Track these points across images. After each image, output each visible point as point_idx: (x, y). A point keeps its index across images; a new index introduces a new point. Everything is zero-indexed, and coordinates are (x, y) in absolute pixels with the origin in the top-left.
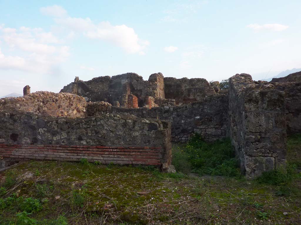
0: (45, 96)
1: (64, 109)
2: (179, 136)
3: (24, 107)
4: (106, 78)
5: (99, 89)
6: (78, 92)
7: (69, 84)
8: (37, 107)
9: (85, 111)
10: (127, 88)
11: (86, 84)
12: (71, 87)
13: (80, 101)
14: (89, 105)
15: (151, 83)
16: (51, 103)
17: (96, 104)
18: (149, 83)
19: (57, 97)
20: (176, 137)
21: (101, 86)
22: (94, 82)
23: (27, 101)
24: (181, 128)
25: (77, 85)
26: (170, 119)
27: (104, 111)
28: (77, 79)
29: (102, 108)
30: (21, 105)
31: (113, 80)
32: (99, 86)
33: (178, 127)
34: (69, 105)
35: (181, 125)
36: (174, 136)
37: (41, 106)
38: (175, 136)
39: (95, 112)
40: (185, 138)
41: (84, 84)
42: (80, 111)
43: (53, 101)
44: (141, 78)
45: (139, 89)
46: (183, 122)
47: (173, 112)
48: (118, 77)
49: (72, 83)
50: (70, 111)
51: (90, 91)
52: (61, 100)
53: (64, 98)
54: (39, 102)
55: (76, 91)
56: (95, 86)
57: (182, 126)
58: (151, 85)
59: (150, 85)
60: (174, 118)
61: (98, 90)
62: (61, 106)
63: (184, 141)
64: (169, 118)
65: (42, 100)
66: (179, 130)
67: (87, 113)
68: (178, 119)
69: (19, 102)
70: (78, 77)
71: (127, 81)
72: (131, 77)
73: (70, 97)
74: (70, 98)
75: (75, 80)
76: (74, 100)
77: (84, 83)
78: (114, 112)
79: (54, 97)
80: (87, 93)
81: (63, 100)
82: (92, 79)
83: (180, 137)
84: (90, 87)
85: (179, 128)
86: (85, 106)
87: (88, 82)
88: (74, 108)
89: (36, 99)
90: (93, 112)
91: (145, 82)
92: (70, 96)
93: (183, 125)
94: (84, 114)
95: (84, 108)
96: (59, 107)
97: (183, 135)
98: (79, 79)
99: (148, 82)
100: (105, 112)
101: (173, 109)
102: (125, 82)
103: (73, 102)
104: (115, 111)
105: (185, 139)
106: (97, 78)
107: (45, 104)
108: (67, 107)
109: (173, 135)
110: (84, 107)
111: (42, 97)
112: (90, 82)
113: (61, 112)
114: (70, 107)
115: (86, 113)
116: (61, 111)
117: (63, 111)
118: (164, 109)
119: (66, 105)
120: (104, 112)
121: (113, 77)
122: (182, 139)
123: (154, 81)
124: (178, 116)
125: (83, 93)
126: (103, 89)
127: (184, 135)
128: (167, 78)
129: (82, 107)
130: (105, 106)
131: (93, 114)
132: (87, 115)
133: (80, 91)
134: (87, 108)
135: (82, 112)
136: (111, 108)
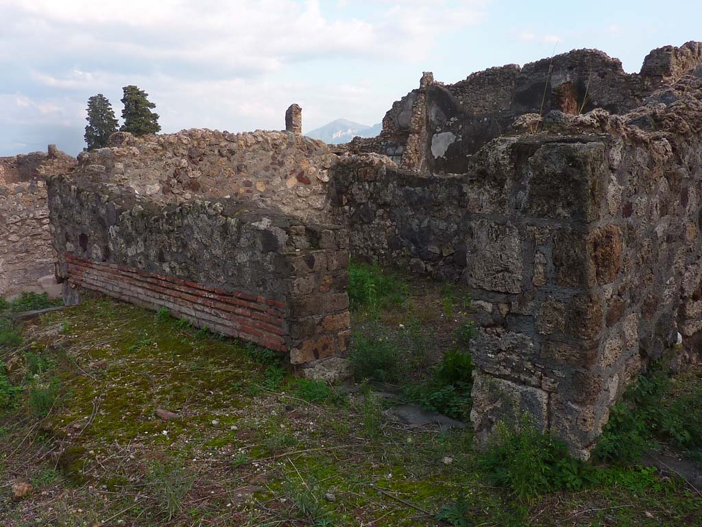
0: (195, 143)
1: (255, 174)
3: (136, 170)
4: (508, 72)
5: (484, 107)
6: (427, 117)
7: (406, 95)
8: (171, 170)
9: (326, 179)
10: (563, 103)
11: (450, 94)
13: (310, 152)
15: (648, 83)
16: (213, 159)
17: (354, 162)
18: (642, 80)
19: (235, 145)
21: (490, 97)
22: (471, 86)
23: (143, 157)
25: (427, 97)
27: (371, 181)
28: (427, 78)
29: (366, 172)
30: (127, 166)
31: (525, 76)
32: (484, 99)
34: (272, 164)
37: (183, 168)
39: (351, 183)
41: (445, 92)
42: (311, 178)
43: (221, 155)
44: (616, 65)
45: (606, 104)
48: (543, 65)
49: (413, 91)
50: (277, 181)
51: (461, 113)
52: (244, 152)
53: (256, 146)
54: (176, 158)
55: (424, 116)
56: (475, 98)
58: (647, 90)
59: (644, 90)
61: (481, 111)
62: (246, 167)
65: (185, 153)
67: (334, 185)
69: (122, 159)
70: (431, 73)
71: (568, 79)
72: (582, 64)
73: (277, 142)
74: (275, 144)
75: (422, 83)
76: (289, 151)
77: (446, 90)
78: (392, 185)
79: (223, 144)
80: (452, 119)
81: (254, 150)
82: (468, 78)
84: (461, 103)
86: (328, 166)
87: (456, 85)
88: (288, 173)
89: (170, 149)
90: (346, 184)
91: (628, 77)
92: (275, 139)
94: (324, 188)
95: (325, 171)
96: (239, 170)
98: (432, 78)
99: (640, 77)
100: (372, 183)
102: (563, 81)
103: (284, 156)
104: (395, 182)
106: (481, 73)
107: (194, 163)
108: (267, 169)
110: (325, 169)
111: (186, 145)
112: (461, 87)
113: (244, 182)
114: (275, 169)
115: (332, 186)
116: (245, 179)
117: (250, 180)
119: (263, 164)
120: (369, 182)
121: (526, 66)
123: (658, 72)
125: (441, 121)
126: (495, 107)
129: (317, 170)
130: (373, 167)
131: (347, 187)
132: (333, 191)
133: (433, 114)
134: (334, 172)
135: (316, 183)
136: (385, 173)
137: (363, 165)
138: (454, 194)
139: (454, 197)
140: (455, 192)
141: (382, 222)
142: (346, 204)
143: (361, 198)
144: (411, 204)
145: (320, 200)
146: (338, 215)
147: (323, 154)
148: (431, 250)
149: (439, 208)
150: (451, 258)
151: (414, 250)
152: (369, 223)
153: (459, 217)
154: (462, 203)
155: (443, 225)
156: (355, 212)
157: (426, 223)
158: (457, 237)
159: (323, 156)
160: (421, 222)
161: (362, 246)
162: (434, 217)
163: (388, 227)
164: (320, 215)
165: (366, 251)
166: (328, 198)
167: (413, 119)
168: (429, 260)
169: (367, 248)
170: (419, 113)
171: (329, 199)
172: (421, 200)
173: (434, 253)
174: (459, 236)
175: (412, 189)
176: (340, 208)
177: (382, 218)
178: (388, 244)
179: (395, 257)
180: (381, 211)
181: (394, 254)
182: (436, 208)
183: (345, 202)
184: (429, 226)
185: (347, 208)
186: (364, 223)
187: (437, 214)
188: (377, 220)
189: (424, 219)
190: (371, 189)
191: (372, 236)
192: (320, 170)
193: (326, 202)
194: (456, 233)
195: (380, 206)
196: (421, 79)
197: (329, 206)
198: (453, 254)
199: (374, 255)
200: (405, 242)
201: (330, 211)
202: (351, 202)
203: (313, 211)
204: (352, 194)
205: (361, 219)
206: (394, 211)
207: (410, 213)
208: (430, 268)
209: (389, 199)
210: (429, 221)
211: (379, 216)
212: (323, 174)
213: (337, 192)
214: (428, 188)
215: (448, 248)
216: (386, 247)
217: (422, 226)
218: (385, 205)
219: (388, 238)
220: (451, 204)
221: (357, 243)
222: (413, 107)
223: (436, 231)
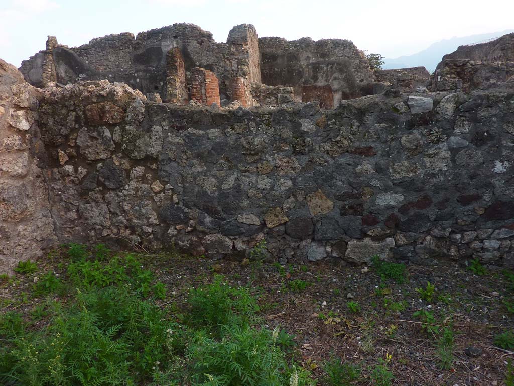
2: (470, 235)
4: (125, 39)
5: (108, 66)
6: (57, 74)
7: (33, 55)
9: (24, 125)
10: (176, 62)
11: (76, 55)
12: (39, 61)
14: (42, 101)
15: (233, 49)
17: (73, 95)
18: (229, 48)
20: (459, 236)
21: (112, 58)
22: (94, 49)
24: (487, 197)
25: (55, 57)
26: (435, 155)
27: (115, 125)
28: (51, 41)
29: (103, 111)
31: (140, 42)
32: (107, 59)
33: (473, 192)
35: (489, 186)
36: (447, 234)
38: (453, 232)
39: (73, 130)
40: (498, 240)
41: (71, 53)
44: (209, 36)
45: (205, 64)
46: (499, 167)
47: (453, 123)
48: (153, 34)
49: (40, 52)
51: (88, 70)
55: (54, 73)
56: (99, 59)
57: (494, 188)
58: (233, 54)
59: (231, 54)
60: (454, 151)
61: (106, 69)
63: (496, 253)
64: (431, 152)
66: (475, 205)
67: (39, 135)
68: (479, 155)
70: (55, 37)
71: (175, 45)
72: (184, 34)
75: (48, 45)
77: (72, 51)
78: (158, 128)
82: (90, 42)
83: (476, 238)
84: (87, 62)
85: (478, 198)
86: (25, 104)
87: (81, 48)
90: (64, 131)
91: (219, 46)
93: (498, 183)
94: (23, 140)
95: (20, 113)
97: (490, 230)
98: (56, 42)
99: (227, 45)
100: (117, 128)
101: (457, 110)
102: (171, 47)
104: (164, 123)
105: (497, 246)
106: (102, 39)
109: (444, 229)
110: (21, 108)
112: (85, 49)
115: (35, 135)
118: (409, 107)
120: (111, 127)
121: (139, 34)
122: (487, 244)
123: (240, 42)
124: (478, 140)
125: (70, 77)
126: (118, 66)
127: (500, 228)
128: (265, 39)
129: (6, 110)
130: (115, 102)
131: (66, 137)
132: (39, 143)
133: (62, 71)
134: (35, 114)
135: (8, 132)
136: (143, 110)
137: (95, 99)
138: (285, 136)
139: (284, 140)
140: (287, 133)
141: (144, 186)
142: (67, 163)
143: (97, 151)
144: (199, 156)
145: (20, 160)
146: (54, 180)
147: (13, 83)
148: (245, 221)
149: (256, 157)
150: (282, 228)
151: (211, 222)
152: (119, 188)
153: (294, 169)
154: (299, 148)
155: (264, 183)
156: (88, 173)
157: (231, 182)
158: (292, 198)
159: (14, 87)
160: (221, 181)
161: (108, 224)
162: (246, 171)
163: (156, 193)
164: (23, 185)
165: (115, 230)
166: (32, 155)
167: (44, 75)
168: (240, 234)
169: (117, 227)
170: (50, 70)
171: (33, 158)
172: (219, 148)
173: (250, 225)
174: (295, 196)
175: (201, 132)
176: (55, 170)
177: (143, 179)
178: (160, 217)
179: (173, 236)
180: (139, 170)
181: (171, 231)
182: (250, 159)
183: (63, 159)
184: (239, 186)
185: (69, 169)
186: (107, 189)
187: (252, 168)
188: (133, 184)
189: (228, 177)
190: (117, 137)
191: (126, 208)
192: (11, 111)
193: (30, 163)
194: (291, 193)
195: (136, 162)
196: (47, 42)
197: (35, 169)
198: (285, 223)
199: (131, 234)
200: (194, 212)
201: (38, 177)
202: (77, 158)
203: (10, 182)
204: (77, 147)
205: (99, 184)
206: (167, 168)
207: (200, 169)
208: (240, 246)
209: (154, 150)
210: (237, 179)
211: (137, 178)
212: (17, 117)
213: (46, 146)
214: (233, 129)
215: (277, 216)
216: (157, 222)
217: (224, 187)
218: (148, 159)
219: (157, 209)
220: (279, 150)
221: (98, 220)
222: (43, 65)
223: (252, 192)
